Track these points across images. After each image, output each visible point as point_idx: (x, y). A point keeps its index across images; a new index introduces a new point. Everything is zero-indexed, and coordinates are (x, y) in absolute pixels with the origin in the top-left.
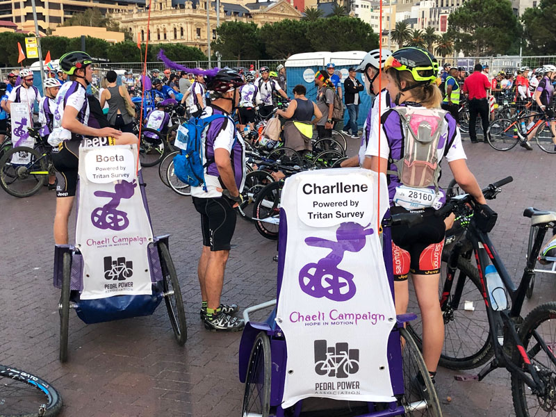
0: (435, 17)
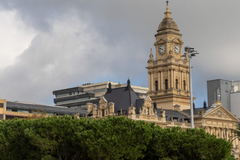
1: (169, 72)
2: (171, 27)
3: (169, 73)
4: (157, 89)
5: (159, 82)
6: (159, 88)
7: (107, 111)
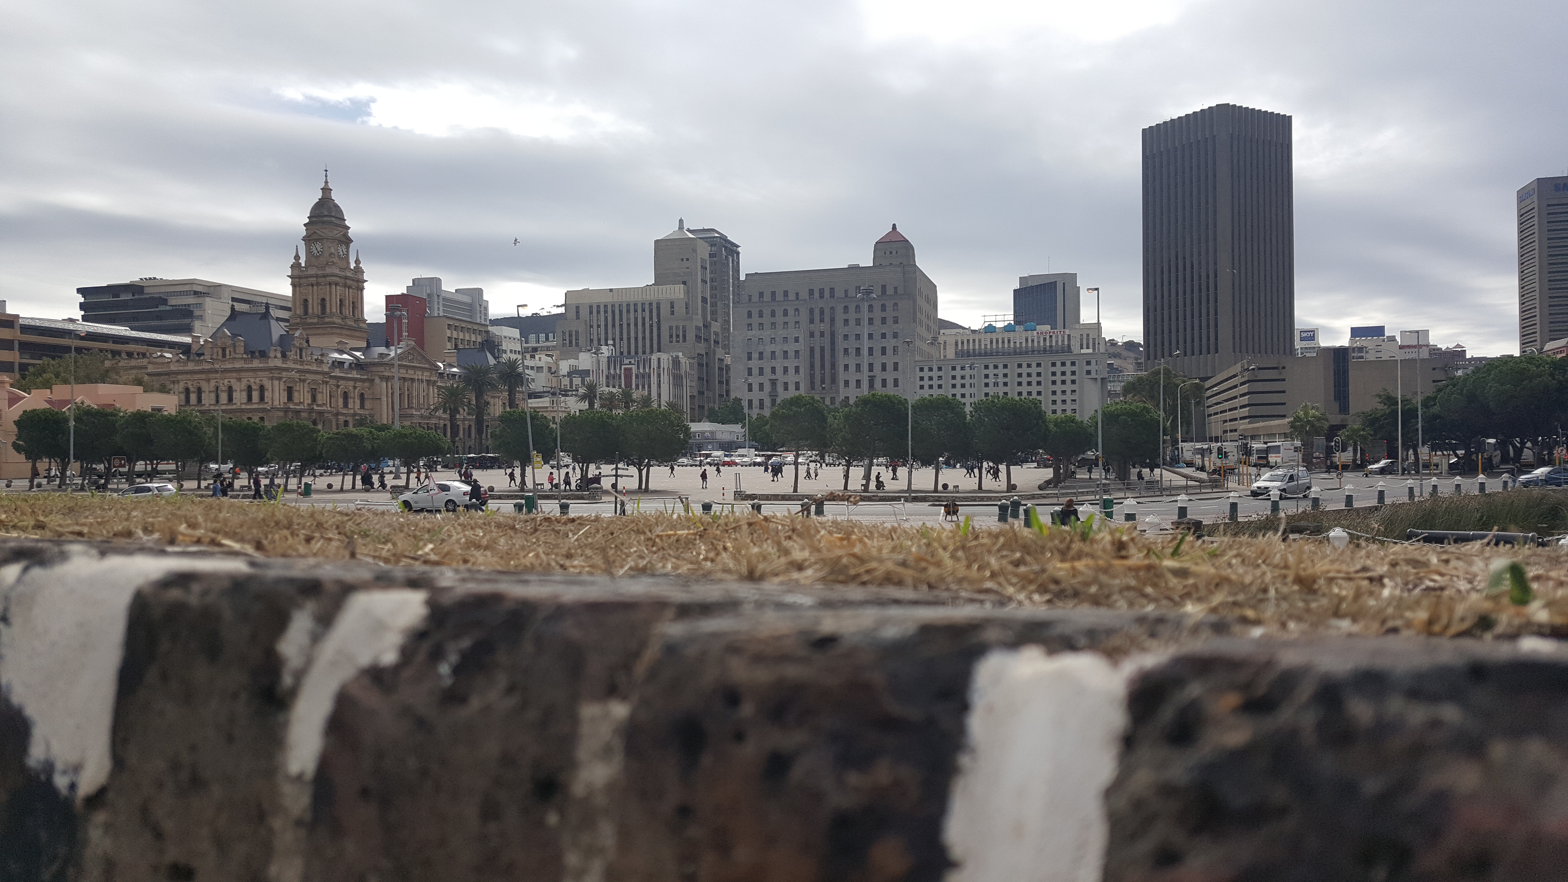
0: (615, 369)
1: (328, 286)
2: (333, 214)
3: (328, 289)
4: (306, 312)
5: (310, 301)
6: (310, 311)
7: (232, 350)
